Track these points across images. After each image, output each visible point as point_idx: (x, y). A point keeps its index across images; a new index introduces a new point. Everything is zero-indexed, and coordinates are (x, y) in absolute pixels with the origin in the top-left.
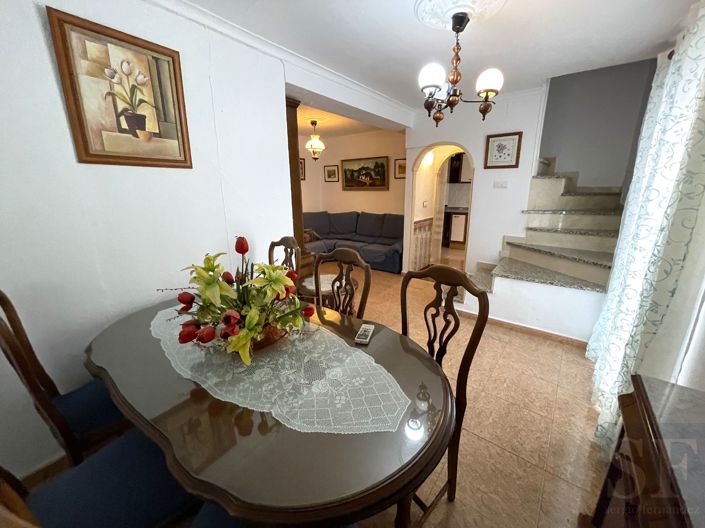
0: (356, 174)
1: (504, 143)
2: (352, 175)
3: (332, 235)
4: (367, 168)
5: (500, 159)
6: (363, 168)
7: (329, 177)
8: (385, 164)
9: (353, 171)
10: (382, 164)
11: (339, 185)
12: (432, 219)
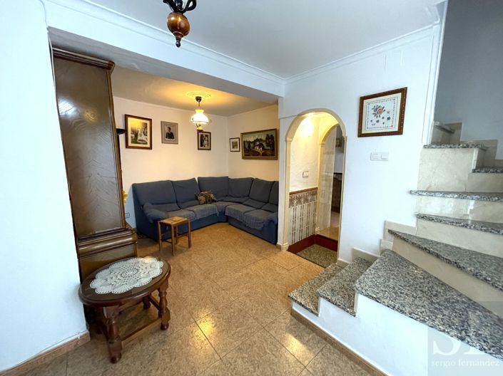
0: (252, 145)
1: (382, 105)
2: (249, 146)
3: (228, 198)
4: (261, 140)
5: (378, 125)
6: (257, 140)
7: (233, 147)
8: (274, 135)
9: (250, 142)
10: (272, 136)
11: (240, 154)
12: (317, 188)
